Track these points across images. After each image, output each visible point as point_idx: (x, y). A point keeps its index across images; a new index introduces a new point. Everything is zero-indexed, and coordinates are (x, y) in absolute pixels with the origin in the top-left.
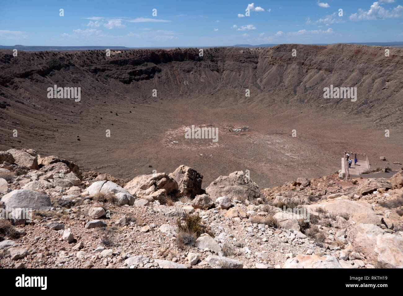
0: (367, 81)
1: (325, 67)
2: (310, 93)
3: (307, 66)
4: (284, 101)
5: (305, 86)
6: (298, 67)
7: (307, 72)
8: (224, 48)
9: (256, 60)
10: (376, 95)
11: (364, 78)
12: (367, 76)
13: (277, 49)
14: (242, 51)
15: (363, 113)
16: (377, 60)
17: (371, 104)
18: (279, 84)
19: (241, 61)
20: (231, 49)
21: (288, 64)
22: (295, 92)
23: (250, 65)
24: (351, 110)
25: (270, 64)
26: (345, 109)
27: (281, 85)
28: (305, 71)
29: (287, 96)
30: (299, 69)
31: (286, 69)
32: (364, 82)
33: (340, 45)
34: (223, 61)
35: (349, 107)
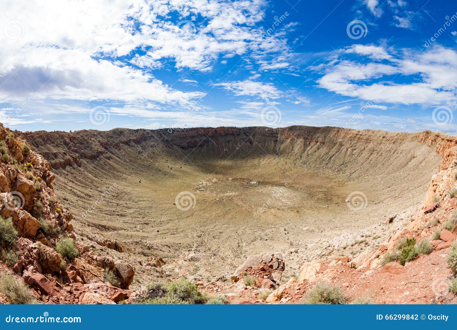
0: (344, 150)
1: (320, 141)
2: (310, 158)
3: (310, 140)
4: (293, 163)
5: (308, 153)
6: (303, 140)
7: (310, 144)
8: (255, 127)
9: (276, 135)
10: (349, 158)
11: (342, 148)
12: (344, 146)
13: (291, 128)
14: (267, 129)
15: (341, 171)
16: (348, 136)
17: (346, 165)
18: (291, 152)
19: (266, 135)
20: (260, 128)
21: (297, 138)
22: (301, 157)
23: (273, 139)
24: (334, 169)
25: (286, 138)
26: (331, 168)
27: (292, 152)
28: (308, 143)
29: (296, 160)
30: (305, 141)
31: (297, 141)
32: (342, 151)
33: (328, 127)
34: (254, 136)
35: (334, 167)
